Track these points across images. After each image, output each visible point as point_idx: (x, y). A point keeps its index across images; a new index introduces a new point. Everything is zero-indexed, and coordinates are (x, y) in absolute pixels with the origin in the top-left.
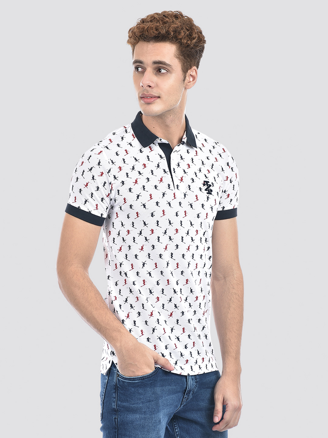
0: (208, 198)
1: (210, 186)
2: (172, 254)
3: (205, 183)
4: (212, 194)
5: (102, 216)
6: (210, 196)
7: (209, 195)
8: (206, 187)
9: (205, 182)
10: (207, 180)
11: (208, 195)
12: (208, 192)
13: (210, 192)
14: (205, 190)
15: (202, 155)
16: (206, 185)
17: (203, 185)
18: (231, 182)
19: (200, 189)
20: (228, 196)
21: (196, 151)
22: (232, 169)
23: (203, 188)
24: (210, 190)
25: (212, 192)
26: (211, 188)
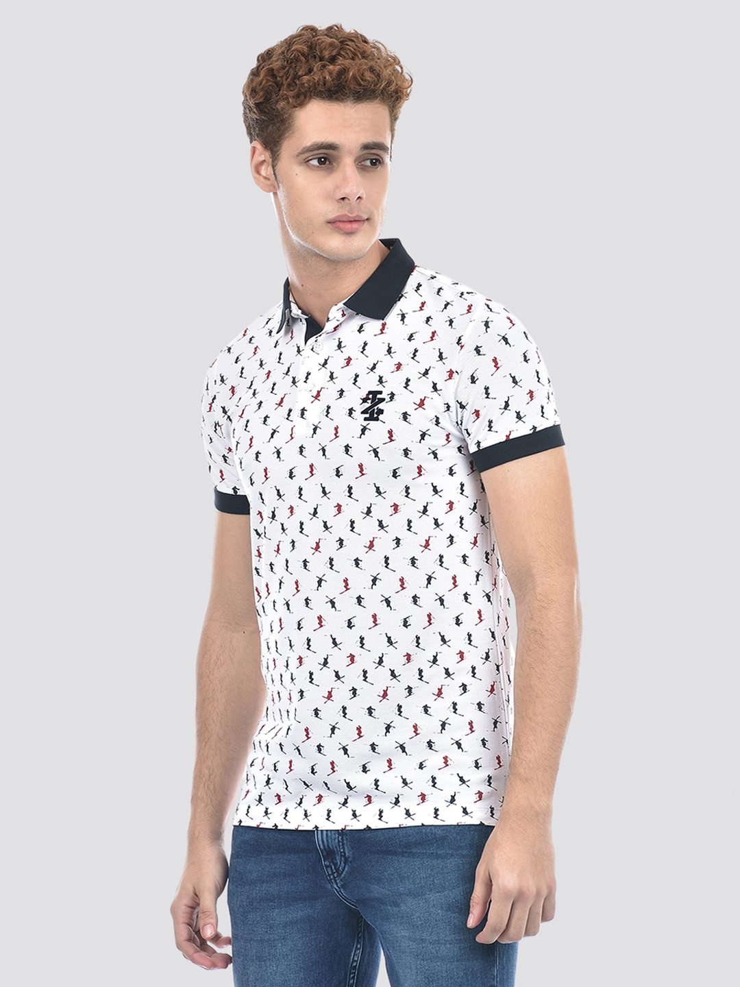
0: (364, 430)
1: (383, 400)
3: (370, 396)
4: (380, 419)
5: (235, 492)
6: (372, 424)
7: (368, 422)
8: (370, 405)
9: (370, 393)
10: (380, 388)
11: (365, 423)
12: (367, 416)
13: (375, 416)
14: (362, 413)
16: (370, 401)
17: (362, 401)
18: (473, 380)
19: (351, 411)
20: (477, 413)
21: (384, 325)
22: (477, 350)
23: (359, 408)
24: (376, 411)
25: (382, 413)
26: (381, 406)
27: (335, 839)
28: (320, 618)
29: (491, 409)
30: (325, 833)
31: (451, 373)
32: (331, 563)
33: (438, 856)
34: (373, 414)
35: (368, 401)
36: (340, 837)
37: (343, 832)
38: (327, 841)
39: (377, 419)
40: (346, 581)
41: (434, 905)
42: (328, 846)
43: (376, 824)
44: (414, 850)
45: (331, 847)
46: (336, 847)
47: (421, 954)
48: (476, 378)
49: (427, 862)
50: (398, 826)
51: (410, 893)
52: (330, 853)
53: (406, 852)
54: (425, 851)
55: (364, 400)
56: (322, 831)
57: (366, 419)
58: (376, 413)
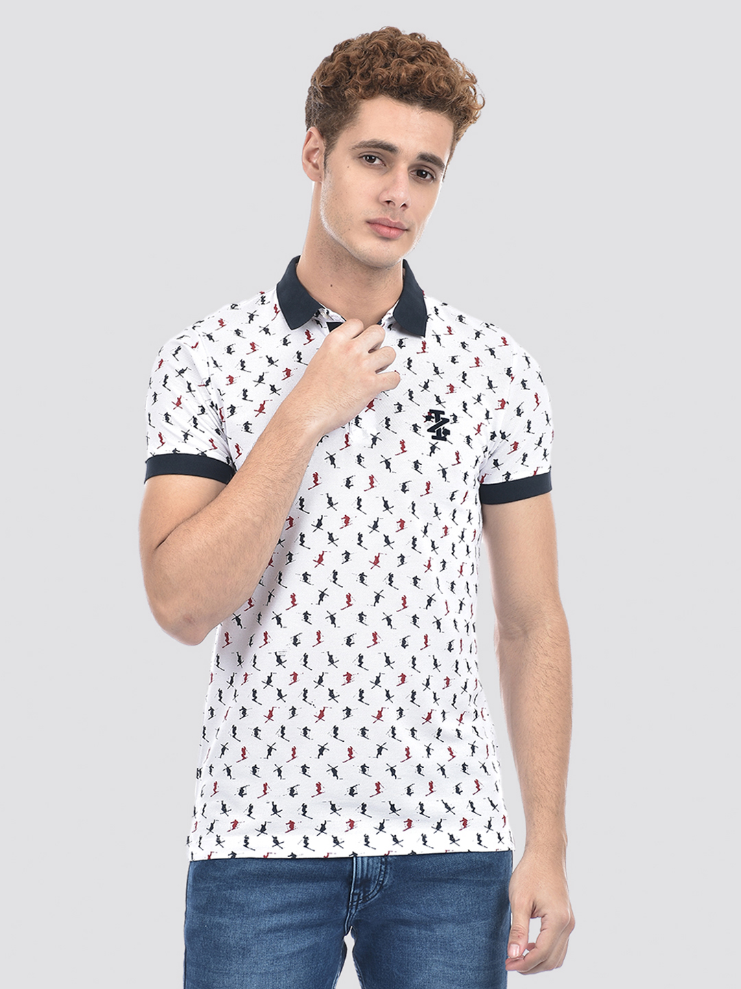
0: (433, 448)
1: (446, 421)
2: (335, 573)
3: (433, 415)
4: (448, 439)
6: (440, 443)
7: (436, 441)
8: (434, 424)
9: (431, 411)
10: (439, 408)
11: (434, 442)
12: (435, 434)
13: (443, 435)
14: (428, 430)
15: (438, 354)
16: (434, 420)
17: (425, 419)
18: (519, 413)
19: (415, 428)
20: (516, 445)
21: (424, 343)
22: (523, 383)
23: (425, 426)
24: (442, 431)
25: (449, 434)
26: (447, 426)
27: (377, 868)
28: (375, 635)
29: (527, 443)
30: (365, 860)
31: (503, 403)
32: (390, 579)
33: (484, 884)
34: (440, 434)
35: (432, 419)
36: (383, 867)
37: (385, 859)
38: (368, 870)
39: (445, 439)
40: (404, 599)
41: (479, 933)
42: (367, 875)
43: (421, 850)
44: (460, 878)
45: (369, 876)
46: (375, 876)
47: (457, 980)
48: (521, 411)
49: (474, 889)
50: (445, 852)
51: (453, 920)
52: (365, 882)
53: (451, 879)
54: (472, 879)
55: (428, 418)
56: (362, 857)
57: (433, 437)
58: (443, 433)
